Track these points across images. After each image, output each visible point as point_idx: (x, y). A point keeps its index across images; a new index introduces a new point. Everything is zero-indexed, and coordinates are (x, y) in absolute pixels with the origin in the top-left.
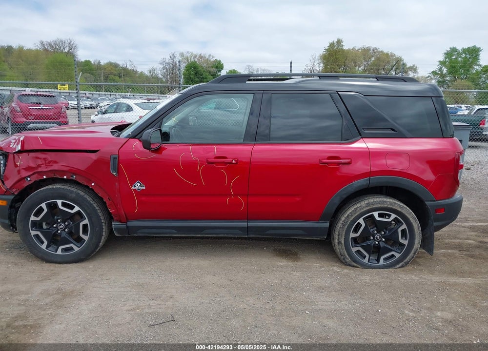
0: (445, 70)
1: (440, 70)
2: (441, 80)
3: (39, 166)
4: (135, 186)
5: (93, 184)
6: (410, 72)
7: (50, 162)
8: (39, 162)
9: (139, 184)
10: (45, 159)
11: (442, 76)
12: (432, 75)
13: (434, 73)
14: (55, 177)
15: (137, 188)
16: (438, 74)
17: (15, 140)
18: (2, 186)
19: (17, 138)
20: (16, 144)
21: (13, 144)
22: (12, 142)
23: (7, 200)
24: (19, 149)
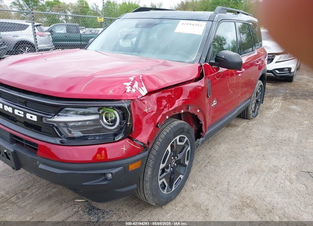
1: (18, 1)
2: (20, 9)
3: (165, 106)
4: (213, 104)
5: (198, 111)
9: (215, 101)
10: (168, 98)
13: (14, 3)
14: (174, 114)
17: (131, 82)
18: (135, 144)
19: (132, 79)
20: (134, 87)
21: (130, 87)
22: (126, 86)
23: (141, 159)
24: (147, 92)
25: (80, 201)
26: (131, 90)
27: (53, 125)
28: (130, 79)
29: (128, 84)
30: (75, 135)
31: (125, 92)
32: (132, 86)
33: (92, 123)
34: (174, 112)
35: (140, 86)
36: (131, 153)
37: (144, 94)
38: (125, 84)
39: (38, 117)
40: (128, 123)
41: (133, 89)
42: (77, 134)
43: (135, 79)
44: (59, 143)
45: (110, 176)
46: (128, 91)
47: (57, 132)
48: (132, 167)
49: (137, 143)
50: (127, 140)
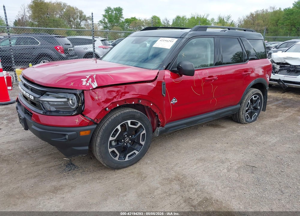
0: (106, 20)
1: (104, 20)
2: (105, 26)
3: (115, 97)
4: (172, 101)
5: (152, 104)
6: (88, 20)
7: (122, 93)
8: (114, 94)
9: (174, 100)
10: (118, 92)
11: (105, 23)
12: (100, 23)
13: (101, 21)
14: (125, 104)
15: (173, 102)
16: (103, 22)
17: (87, 79)
18: (85, 119)
19: (88, 77)
20: (88, 82)
21: (85, 82)
22: (83, 81)
23: (91, 130)
24: (97, 86)
25: (66, 159)
26: (86, 84)
27: (40, 102)
28: (87, 77)
29: (84, 80)
30: (51, 110)
31: (82, 84)
32: (87, 81)
33: (63, 103)
34: (125, 103)
35: (93, 81)
36: (82, 124)
37: (94, 87)
38: (82, 80)
39: (35, 97)
40: (80, 104)
41: (87, 83)
42: (53, 109)
43: (90, 77)
44: (42, 113)
45: (67, 137)
46: (84, 84)
47: (42, 107)
48: (82, 134)
49: (87, 118)
50: (80, 116)
